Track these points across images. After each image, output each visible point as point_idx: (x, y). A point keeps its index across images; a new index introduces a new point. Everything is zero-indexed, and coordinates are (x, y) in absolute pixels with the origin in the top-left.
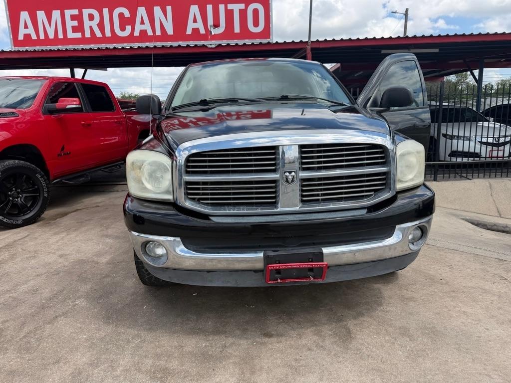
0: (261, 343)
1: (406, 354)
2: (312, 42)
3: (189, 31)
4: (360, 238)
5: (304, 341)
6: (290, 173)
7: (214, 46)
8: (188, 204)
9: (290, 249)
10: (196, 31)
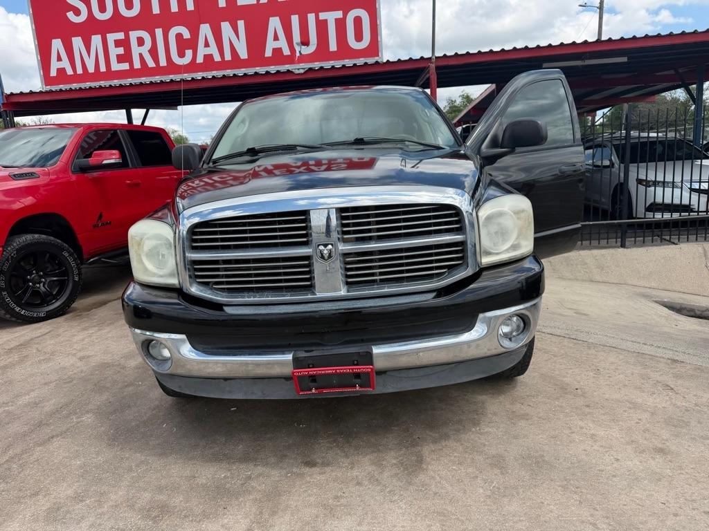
0: (298, 475)
1: (488, 493)
2: (436, 57)
3: (268, 53)
4: (428, 332)
5: (355, 473)
6: (326, 245)
7: (302, 71)
8: (195, 290)
9: (330, 348)
10: (277, 51)
